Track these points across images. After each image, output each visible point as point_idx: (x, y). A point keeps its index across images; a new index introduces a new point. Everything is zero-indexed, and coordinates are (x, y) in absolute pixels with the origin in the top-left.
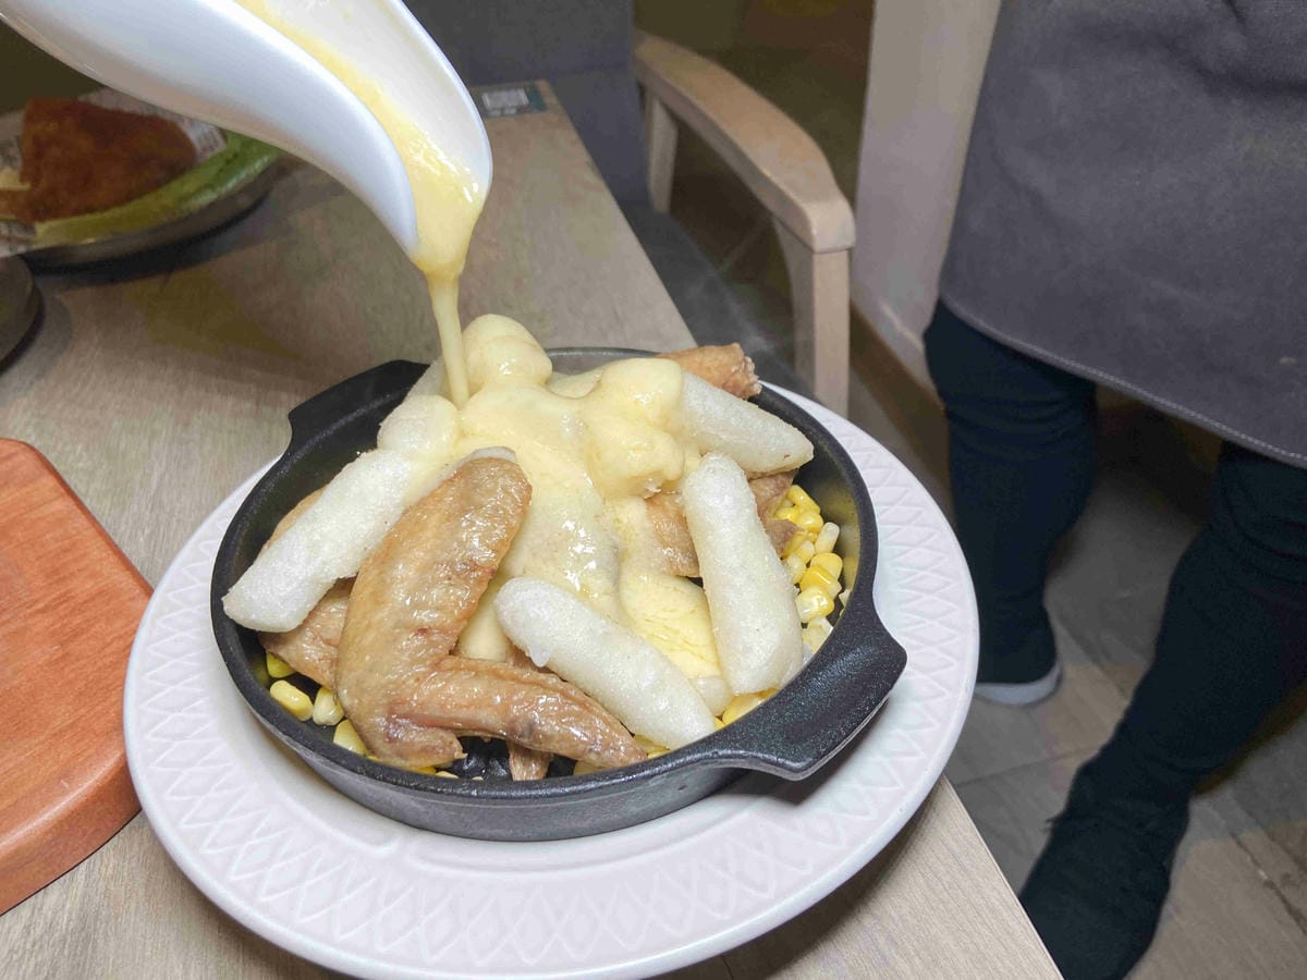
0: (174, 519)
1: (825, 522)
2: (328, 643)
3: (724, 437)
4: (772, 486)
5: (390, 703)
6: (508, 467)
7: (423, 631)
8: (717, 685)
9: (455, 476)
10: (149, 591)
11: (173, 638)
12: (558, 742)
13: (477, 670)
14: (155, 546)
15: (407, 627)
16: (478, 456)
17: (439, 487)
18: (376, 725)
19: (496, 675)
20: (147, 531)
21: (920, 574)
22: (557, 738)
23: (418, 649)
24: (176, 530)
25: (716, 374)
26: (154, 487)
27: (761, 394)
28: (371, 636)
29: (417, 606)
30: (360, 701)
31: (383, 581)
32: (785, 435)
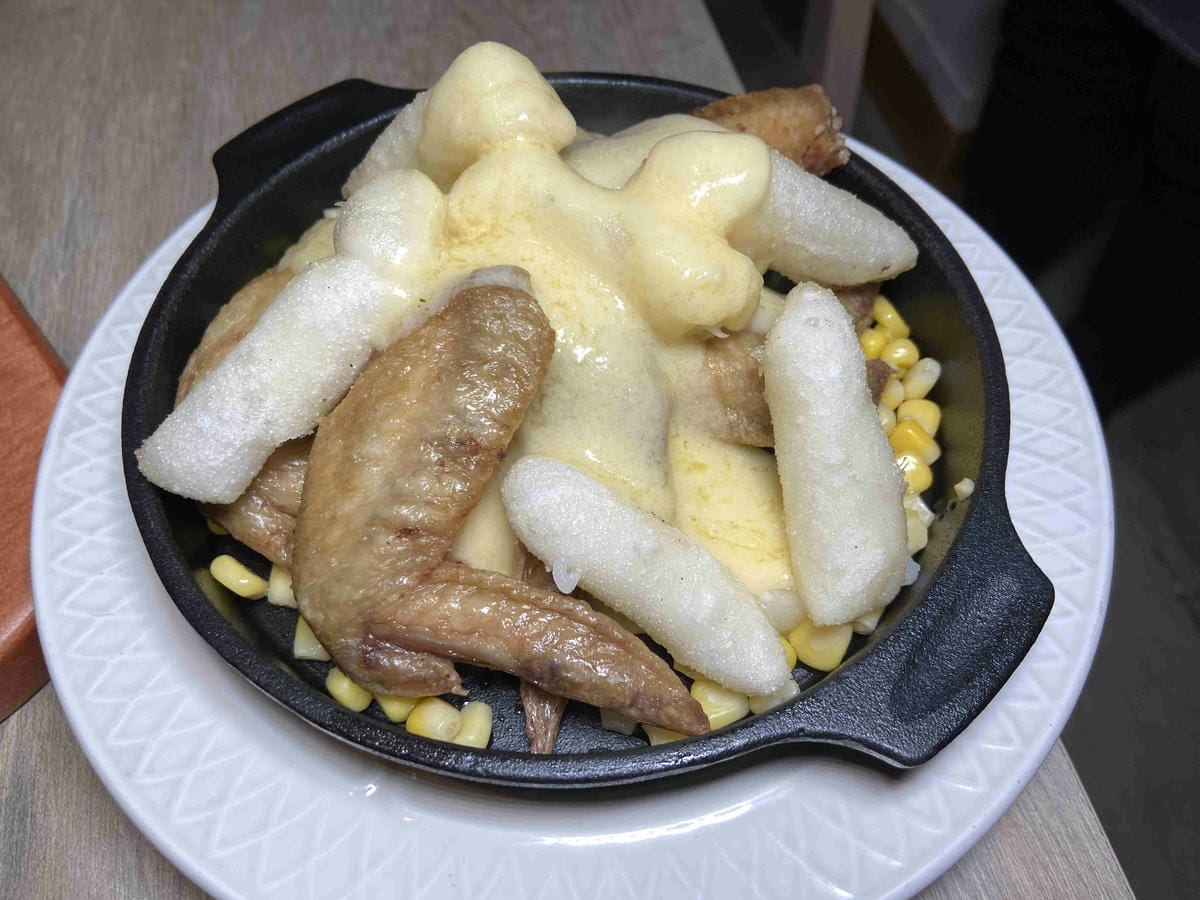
0: (92, 261)
1: (923, 356)
2: (281, 509)
3: (813, 248)
4: (857, 304)
5: (365, 622)
6: (520, 303)
7: (407, 531)
8: (787, 601)
9: (446, 311)
10: (61, 373)
11: (86, 465)
12: (589, 691)
13: (481, 587)
14: (72, 297)
15: (387, 524)
16: (478, 282)
17: (425, 325)
18: (346, 647)
19: (505, 593)
20: (62, 276)
21: (1037, 430)
22: (587, 687)
23: (400, 556)
24: (96, 276)
25: (795, 138)
26: (66, 215)
27: (847, 164)
28: (337, 533)
29: (399, 498)
30: (326, 615)
31: (350, 459)
32: (890, 239)
